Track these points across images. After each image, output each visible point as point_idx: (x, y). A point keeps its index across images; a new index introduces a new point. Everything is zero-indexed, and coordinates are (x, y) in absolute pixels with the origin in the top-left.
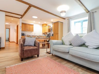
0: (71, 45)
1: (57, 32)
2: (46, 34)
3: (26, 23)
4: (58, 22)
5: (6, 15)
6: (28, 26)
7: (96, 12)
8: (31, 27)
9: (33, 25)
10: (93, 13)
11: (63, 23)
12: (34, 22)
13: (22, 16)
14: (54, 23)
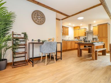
2: (79, 38)
13: (69, 16)
14: (98, 25)
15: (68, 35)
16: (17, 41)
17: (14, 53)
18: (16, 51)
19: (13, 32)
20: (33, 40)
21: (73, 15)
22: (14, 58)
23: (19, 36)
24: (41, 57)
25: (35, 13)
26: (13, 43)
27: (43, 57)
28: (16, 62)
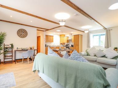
0: (95, 56)
1: (77, 44)
2: (63, 44)
3: (48, 35)
4: (79, 35)
5: (37, 30)
6: (49, 37)
7: (112, 30)
8: (51, 38)
9: (53, 36)
10: (109, 30)
11: (82, 35)
12: (54, 33)
13: (49, 30)
14: (74, 35)
15: (53, 42)
16: (6, 49)
17: (5, 56)
18: (6, 55)
19: (4, 44)
20: (17, 48)
21: (50, 29)
22: (4, 59)
23: (8, 46)
24: (22, 59)
25: (20, 31)
26: (4, 50)
27: (24, 59)
28: (6, 62)
